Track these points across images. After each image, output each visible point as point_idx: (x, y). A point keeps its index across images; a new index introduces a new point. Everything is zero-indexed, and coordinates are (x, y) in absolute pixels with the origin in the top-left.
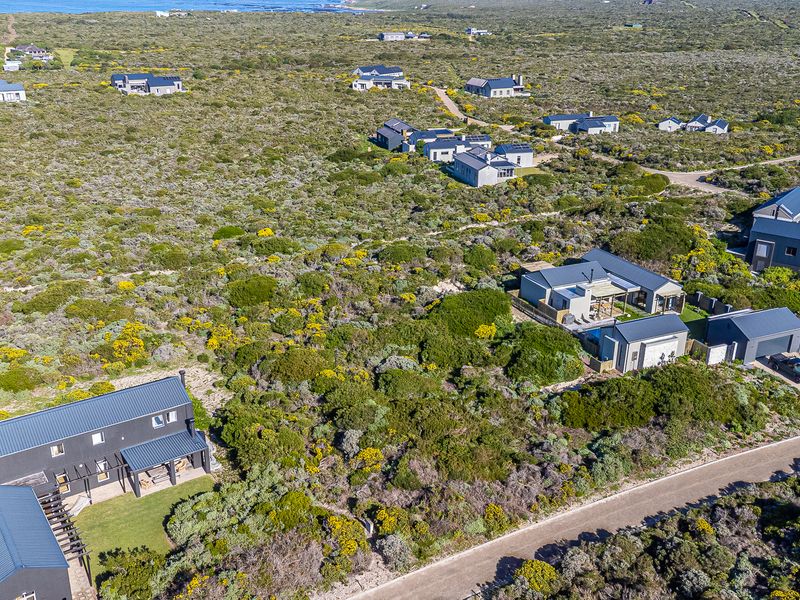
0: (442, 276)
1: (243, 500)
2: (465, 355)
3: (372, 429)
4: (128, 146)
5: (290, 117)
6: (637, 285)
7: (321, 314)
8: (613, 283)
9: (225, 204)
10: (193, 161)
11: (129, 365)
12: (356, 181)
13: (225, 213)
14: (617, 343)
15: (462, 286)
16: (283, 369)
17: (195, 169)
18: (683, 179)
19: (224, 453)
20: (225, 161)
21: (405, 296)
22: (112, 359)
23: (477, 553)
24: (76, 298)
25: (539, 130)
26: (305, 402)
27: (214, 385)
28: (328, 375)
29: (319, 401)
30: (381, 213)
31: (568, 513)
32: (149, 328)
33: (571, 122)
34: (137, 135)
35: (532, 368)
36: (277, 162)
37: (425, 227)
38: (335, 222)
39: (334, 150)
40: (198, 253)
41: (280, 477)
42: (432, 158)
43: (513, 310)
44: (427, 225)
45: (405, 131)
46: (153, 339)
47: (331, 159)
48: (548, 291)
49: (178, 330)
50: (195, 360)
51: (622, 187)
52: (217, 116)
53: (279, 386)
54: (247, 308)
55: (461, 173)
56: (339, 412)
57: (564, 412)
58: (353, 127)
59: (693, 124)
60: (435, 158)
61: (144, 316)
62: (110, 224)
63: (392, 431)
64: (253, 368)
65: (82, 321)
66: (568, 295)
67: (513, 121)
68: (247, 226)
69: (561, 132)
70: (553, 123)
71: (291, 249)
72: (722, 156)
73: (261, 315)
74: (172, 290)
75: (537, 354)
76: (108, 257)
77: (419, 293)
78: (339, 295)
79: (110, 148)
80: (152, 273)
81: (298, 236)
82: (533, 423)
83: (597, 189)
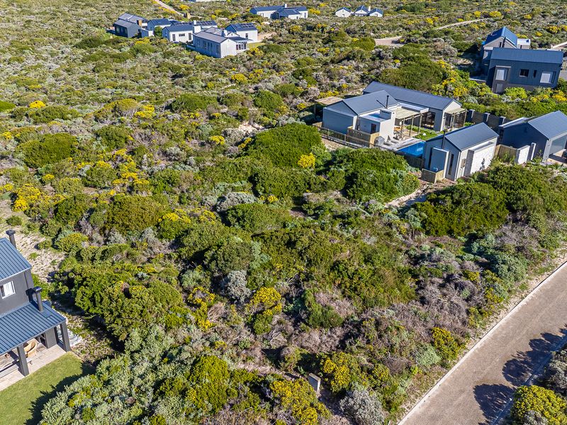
2: (301, 184)
3: (255, 267)
5: (27, 18)
6: (425, 107)
7: (133, 163)
12: (110, 59)
14: (447, 153)
15: (261, 127)
16: (119, 219)
19: (79, 323)
21: (214, 138)
25: (249, 18)
26: (157, 250)
27: (37, 247)
28: (173, 219)
29: (171, 247)
30: (144, 81)
31: (502, 322)
33: (272, 12)
35: (372, 187)
36: (27, 51)
37: (191, 89)
38: (103, 90)
39: (78, 41)
41: (172, 341)
42: (171, 39)
44: (192, 87)
45: (140, 22)
47: (78, 46)
48: (355, 118)
51: (343, 49)
53: (119, 238)
54: (51, 166)
56: (208, 254)
57: (424, 222)
58: (90, 23)
59: (359, 12)
63: (279, 266)
64: (82, 223)
66: (375, 119)
67: (224, 14)
68: (16, 100)
69: (266, 19)
70: (259, 13)
71: (70, 116)
72: (401, 26)
73: (68, 170)
75: (373, 173)
77: (226, 134)
78: (146, 144)
81: (72, 105)
82: (400, 237)
83: (322, 52)
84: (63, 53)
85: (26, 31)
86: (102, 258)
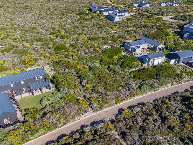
0: (105, 44)
1: (59, 96)
2: (111, 63)
3: (89, 80)
4: (26, 10)
5: (67, 3)
6: (153, 45)
7: (77, 53)
8: (147, 45)
9: (52, 26)
10: (43, 15)
11: (30, 65)
12: (84, 20)
13: (52, 28)
14: (147, 59)
15: (110, 46)
16: (68, 66)
17: (44, 17)
18: (166, 18)
19: (54, 86)
20: (51, 15)
21: (96, 49)
22: (25, 64)
23: (113, 107)
24: (15, 49)
25: (130, 7)
26: (73, 74)
27: (51, 70)
28: (78, 68)
29: (76, 74)
30: (91, 28)
31: (134, 99)
32: (34, 56)
33: (138, 4)
34: (29, 8)
35: (127, 66)
36: (65, 15)
37: (101, 32)
38: (79, 31)
39: (79, 12)
40: (46, 38)
41: (68, 91)
42: (103, 14)
43: (122, 52)
44: (102, 31)
45: (96, 7)
46: (36, 59)
47: (78, 14)
48: (131, 47)
49: (42, 57)
50: (46, 64)
51: (151, 21)
52: (49, 3)
53: (67, 70)
54: (58, 52)
55: (110, 18)
56: (81, 76)
57: (134, 76)
58: (83, 6)
59: (170, 4)
60: (104, 14)
61: (33, 53)
62: (23, 30)
63: (94, 80)
64: (61, 66)
65: (17, 55)
66: (136, 48)
67: (124, 4)
68: (58, 32)
69: (136, 7)
70: (134, 5)
71: (69, 38)
72: (177, 12)
73: (62, 53)
74: (40, 47)
76: (23, 39)
77: (100, 48)
78: (81, 49)
79: (21, 11)
80: (34, 43)
81: (71, 34)
82: (127, 78)
83: (144, 22)
84: (74, 16)
85: (66, 8)
86: (62, 74)
